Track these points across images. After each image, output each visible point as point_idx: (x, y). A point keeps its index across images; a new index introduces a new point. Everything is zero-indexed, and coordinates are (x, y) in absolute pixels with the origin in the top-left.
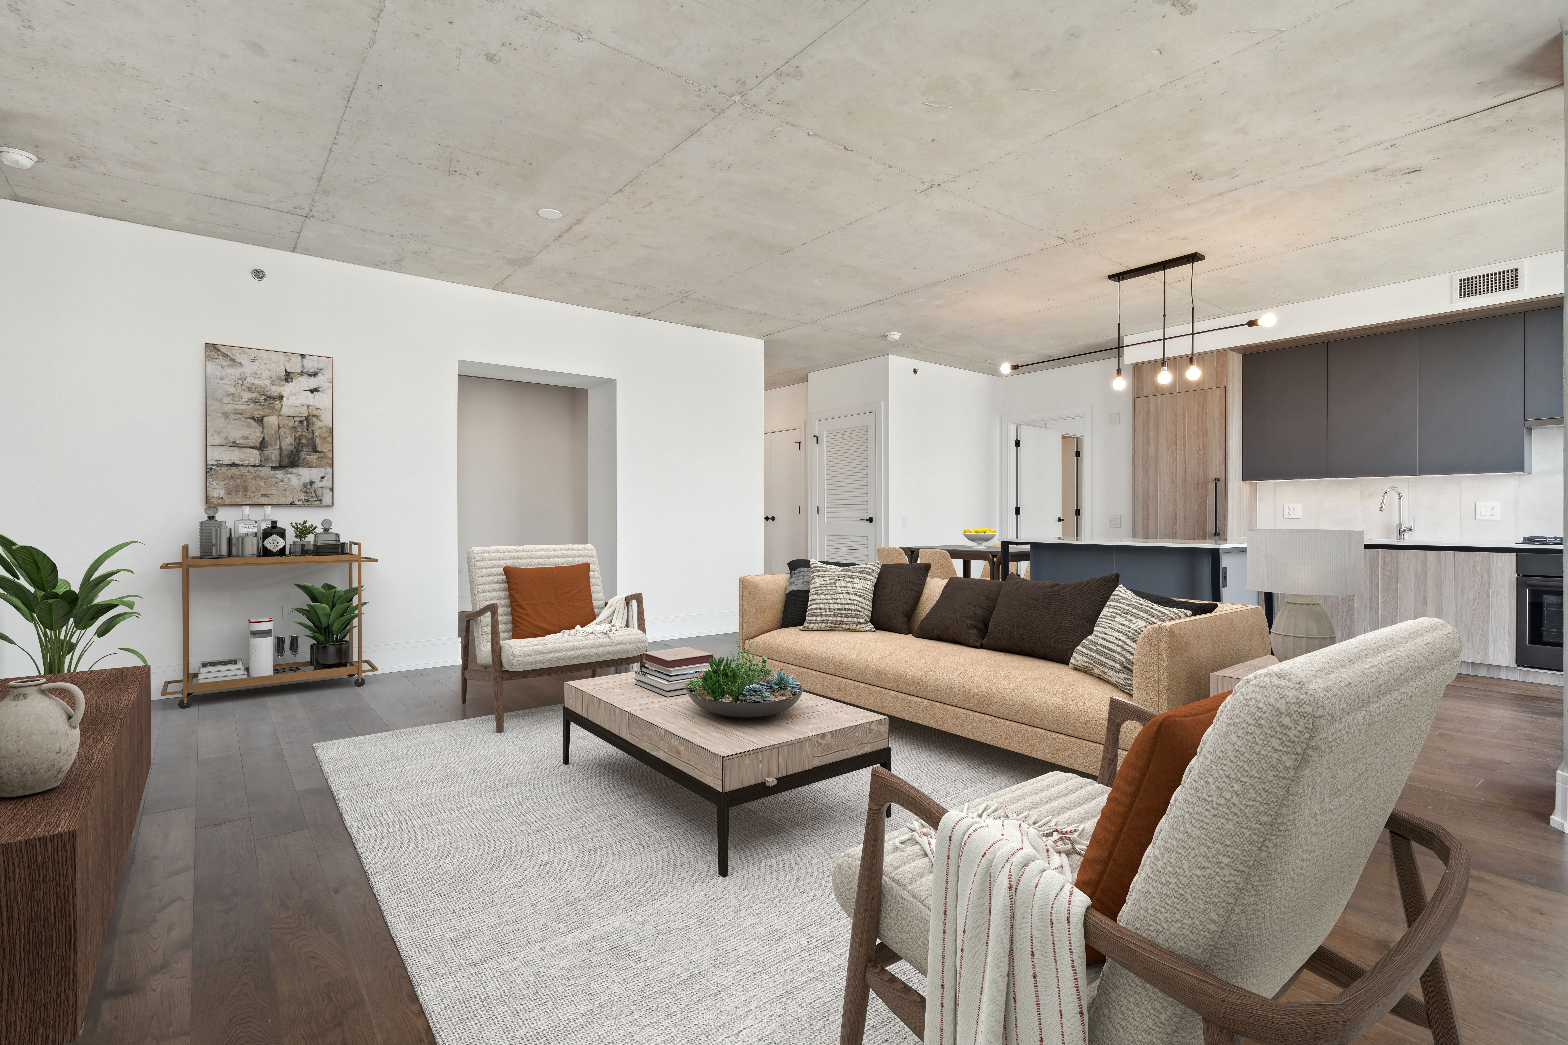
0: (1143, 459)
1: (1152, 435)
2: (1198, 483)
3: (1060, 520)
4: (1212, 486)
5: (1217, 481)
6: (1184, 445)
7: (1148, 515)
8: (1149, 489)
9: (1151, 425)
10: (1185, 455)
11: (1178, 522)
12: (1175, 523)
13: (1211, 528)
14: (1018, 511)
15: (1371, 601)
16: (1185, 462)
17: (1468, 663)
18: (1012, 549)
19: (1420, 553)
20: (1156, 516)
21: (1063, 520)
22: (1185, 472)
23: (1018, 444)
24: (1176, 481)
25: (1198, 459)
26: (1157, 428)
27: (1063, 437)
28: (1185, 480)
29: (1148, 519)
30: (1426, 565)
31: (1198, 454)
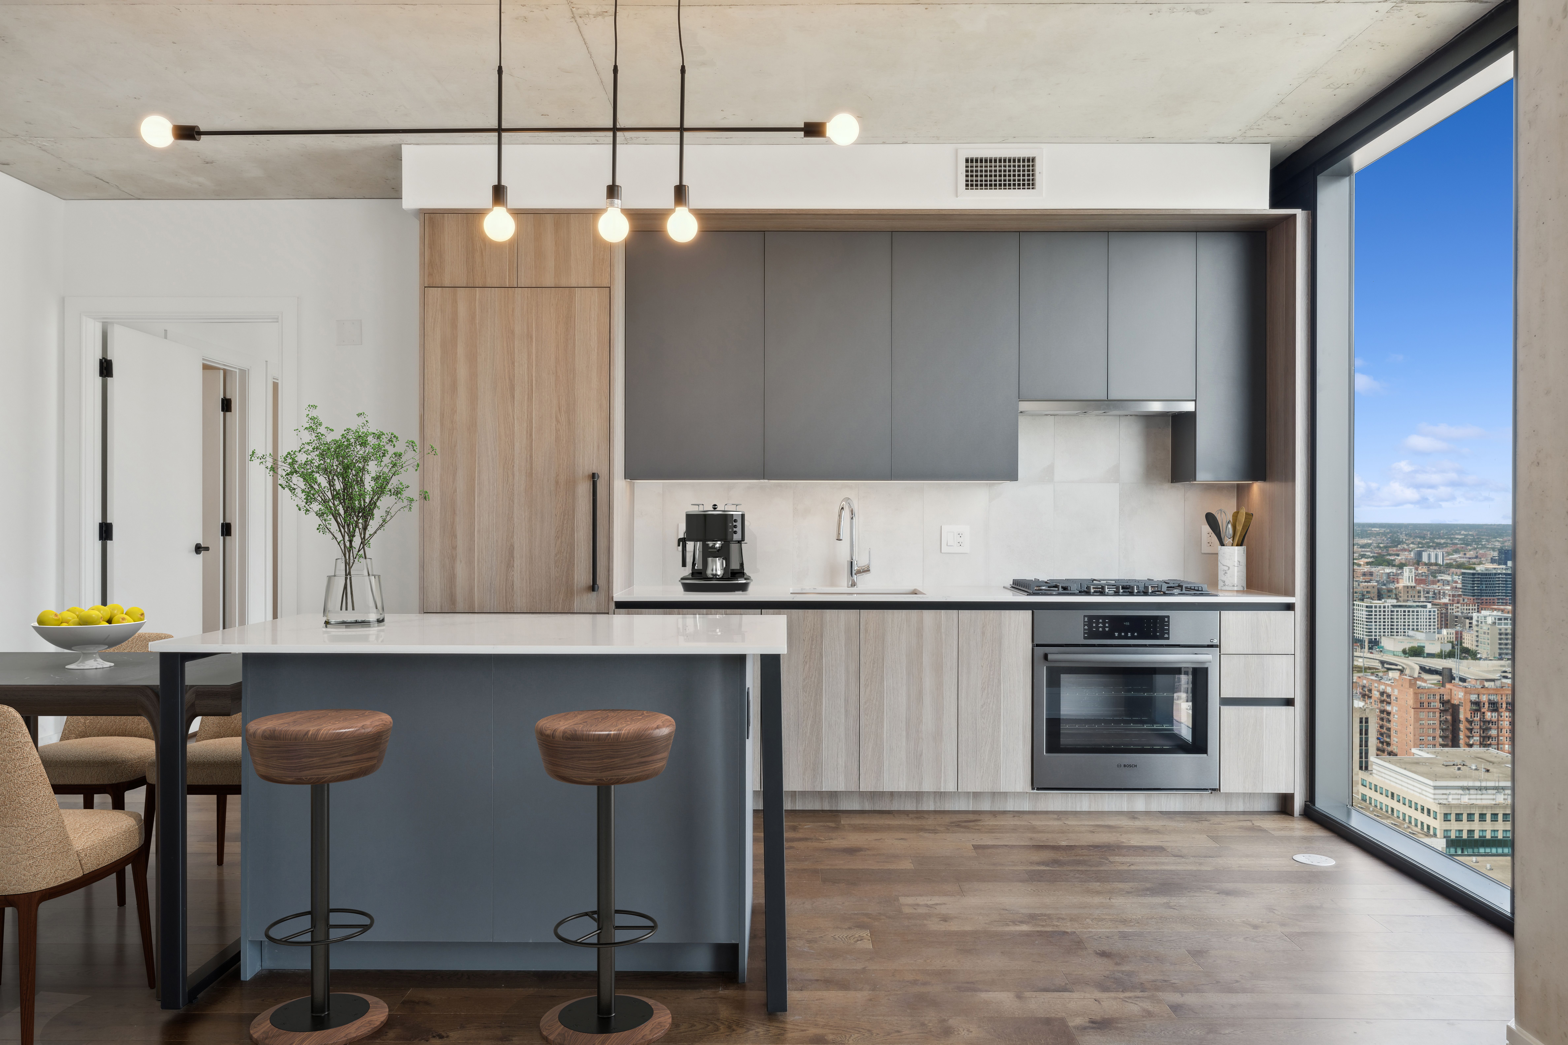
0: (442, 425)
1: (462, 372)
2: (557, 483)
3: (198, 549)
4: (583, 489)
5: (594, 477)
6: (530, 399)
7: (454, 548)
8: (455, 491)
9: (461, 350)
10: (531, 422)
11: (517, 563)
12: (510, 565)
13: (582, 576)
14: (106, 532)
15: (847, 701)
16: (531, 435)
17: (969, 793)
18: (193, 674)
19: (914, 613)
20: (471, 550)
21: (207, 549)
22: (531, 456)
23: (106, 368)
24: (513, 475)
25: (557, 431)
26: (472, 358)
27: (206, 367)
28: (531, 474)
29: (453, 558)
30: (922, 636)
31: (558, 421)
